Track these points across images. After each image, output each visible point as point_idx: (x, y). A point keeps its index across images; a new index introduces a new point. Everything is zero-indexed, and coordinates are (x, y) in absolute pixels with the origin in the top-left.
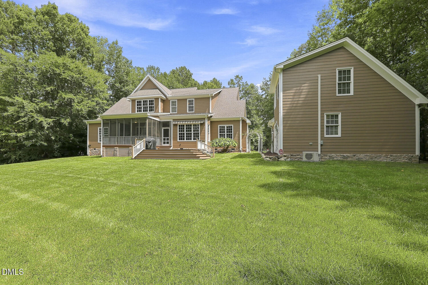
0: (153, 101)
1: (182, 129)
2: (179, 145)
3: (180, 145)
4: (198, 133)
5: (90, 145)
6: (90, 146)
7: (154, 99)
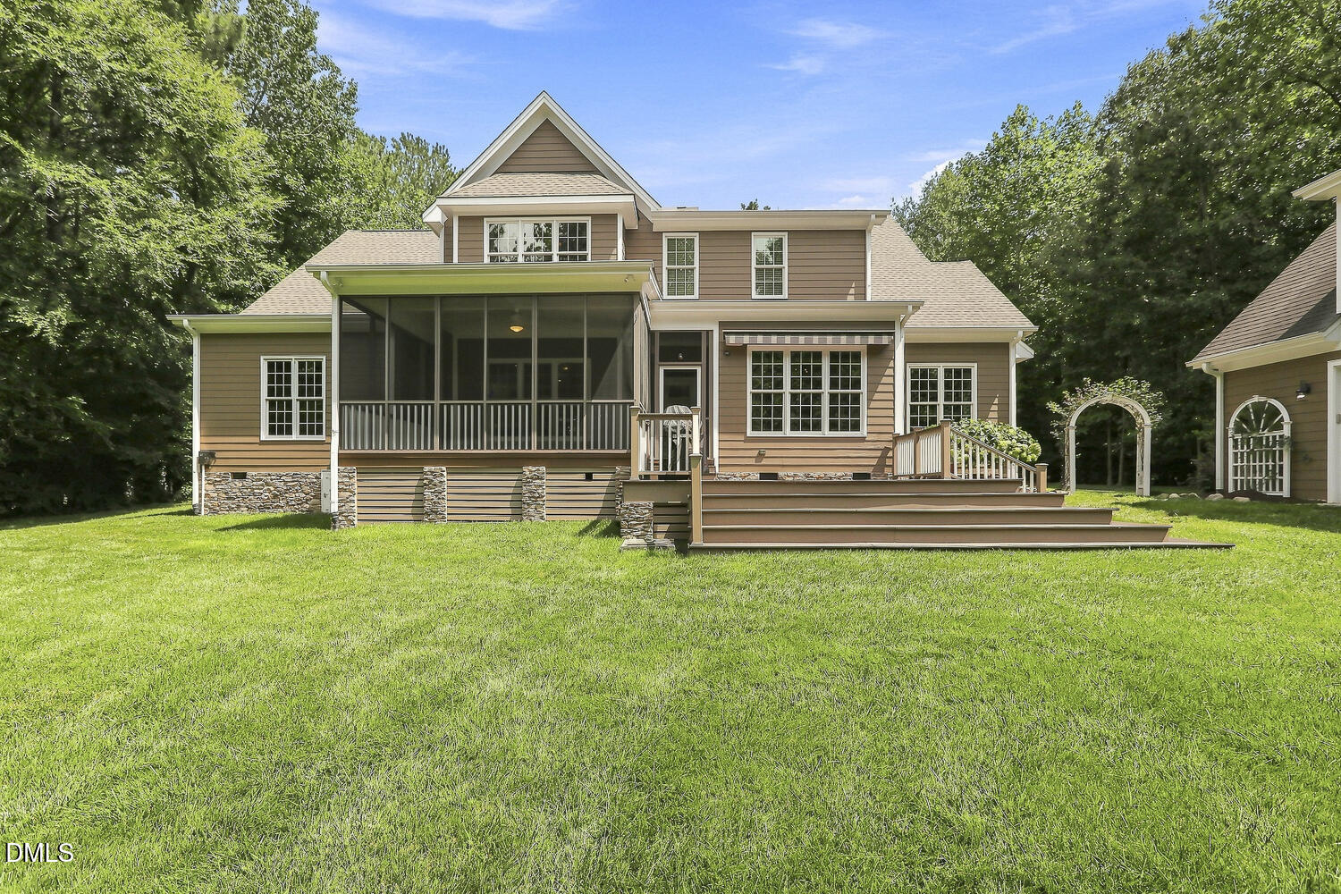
0: (583, 226)
1: (768, 371)
2: (755, 453)
3: (761, 456)
4: (856, 398)
5: (212, 454)
6: (207, 459)
7: (588, 221)
